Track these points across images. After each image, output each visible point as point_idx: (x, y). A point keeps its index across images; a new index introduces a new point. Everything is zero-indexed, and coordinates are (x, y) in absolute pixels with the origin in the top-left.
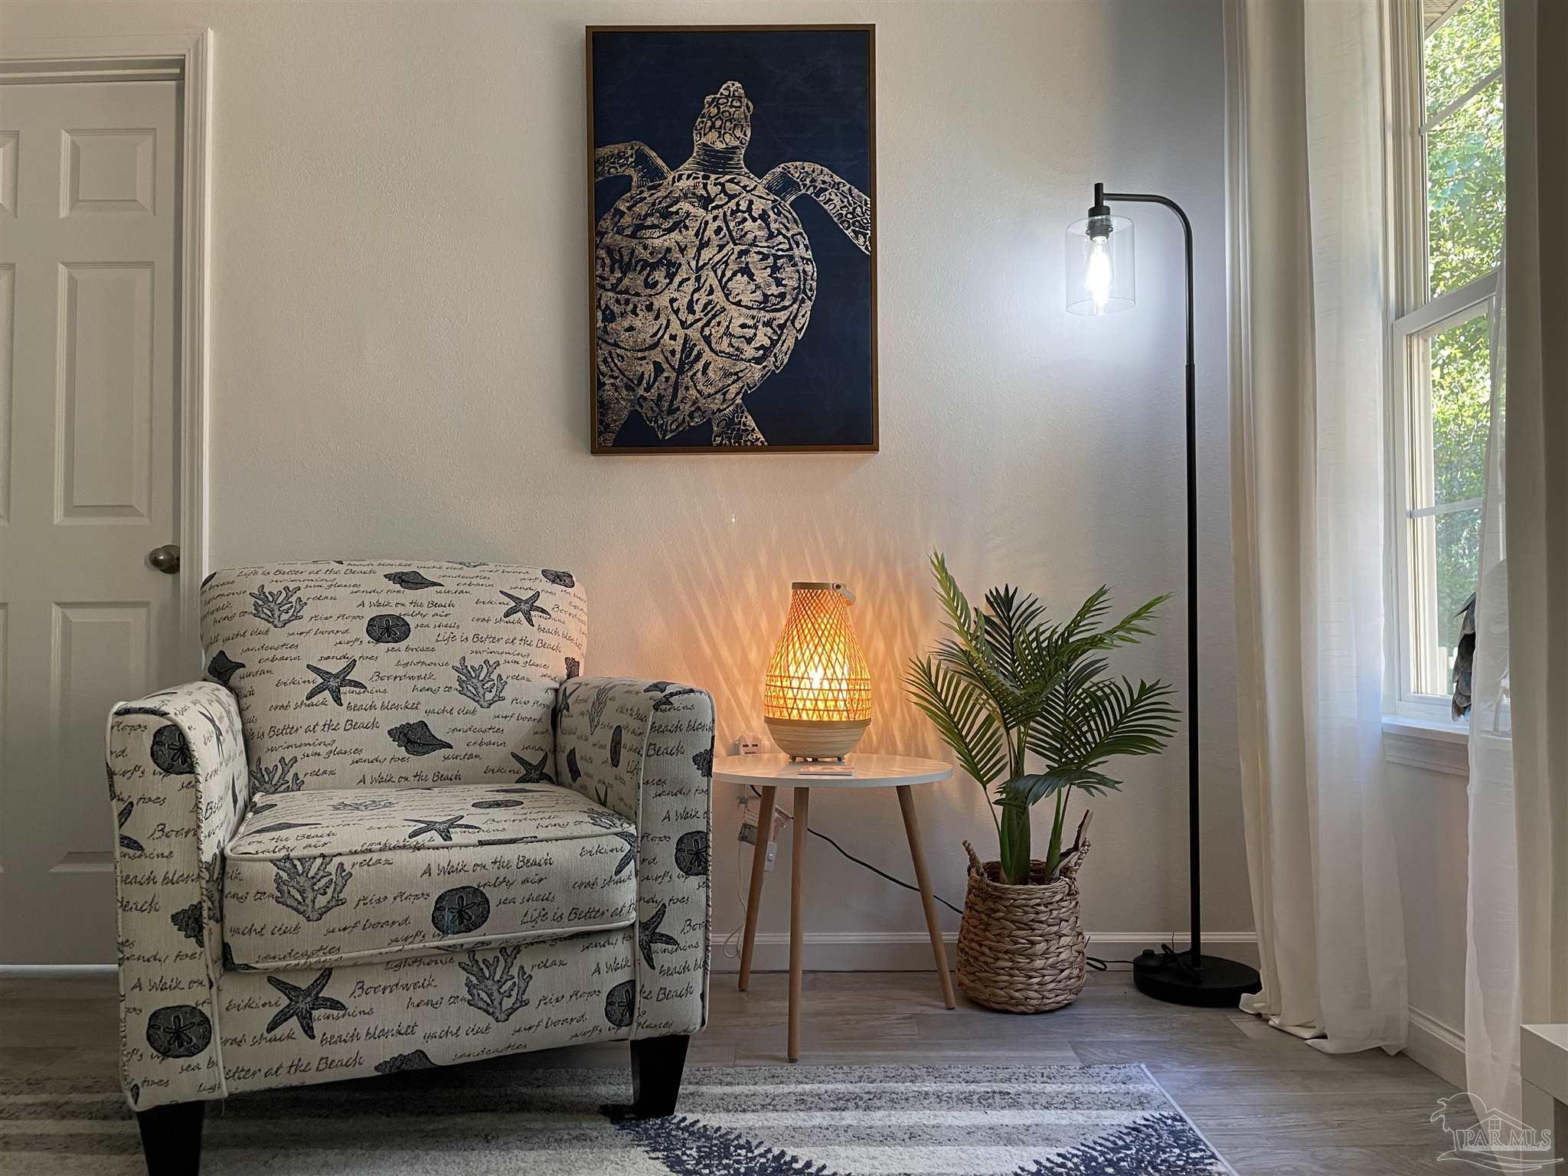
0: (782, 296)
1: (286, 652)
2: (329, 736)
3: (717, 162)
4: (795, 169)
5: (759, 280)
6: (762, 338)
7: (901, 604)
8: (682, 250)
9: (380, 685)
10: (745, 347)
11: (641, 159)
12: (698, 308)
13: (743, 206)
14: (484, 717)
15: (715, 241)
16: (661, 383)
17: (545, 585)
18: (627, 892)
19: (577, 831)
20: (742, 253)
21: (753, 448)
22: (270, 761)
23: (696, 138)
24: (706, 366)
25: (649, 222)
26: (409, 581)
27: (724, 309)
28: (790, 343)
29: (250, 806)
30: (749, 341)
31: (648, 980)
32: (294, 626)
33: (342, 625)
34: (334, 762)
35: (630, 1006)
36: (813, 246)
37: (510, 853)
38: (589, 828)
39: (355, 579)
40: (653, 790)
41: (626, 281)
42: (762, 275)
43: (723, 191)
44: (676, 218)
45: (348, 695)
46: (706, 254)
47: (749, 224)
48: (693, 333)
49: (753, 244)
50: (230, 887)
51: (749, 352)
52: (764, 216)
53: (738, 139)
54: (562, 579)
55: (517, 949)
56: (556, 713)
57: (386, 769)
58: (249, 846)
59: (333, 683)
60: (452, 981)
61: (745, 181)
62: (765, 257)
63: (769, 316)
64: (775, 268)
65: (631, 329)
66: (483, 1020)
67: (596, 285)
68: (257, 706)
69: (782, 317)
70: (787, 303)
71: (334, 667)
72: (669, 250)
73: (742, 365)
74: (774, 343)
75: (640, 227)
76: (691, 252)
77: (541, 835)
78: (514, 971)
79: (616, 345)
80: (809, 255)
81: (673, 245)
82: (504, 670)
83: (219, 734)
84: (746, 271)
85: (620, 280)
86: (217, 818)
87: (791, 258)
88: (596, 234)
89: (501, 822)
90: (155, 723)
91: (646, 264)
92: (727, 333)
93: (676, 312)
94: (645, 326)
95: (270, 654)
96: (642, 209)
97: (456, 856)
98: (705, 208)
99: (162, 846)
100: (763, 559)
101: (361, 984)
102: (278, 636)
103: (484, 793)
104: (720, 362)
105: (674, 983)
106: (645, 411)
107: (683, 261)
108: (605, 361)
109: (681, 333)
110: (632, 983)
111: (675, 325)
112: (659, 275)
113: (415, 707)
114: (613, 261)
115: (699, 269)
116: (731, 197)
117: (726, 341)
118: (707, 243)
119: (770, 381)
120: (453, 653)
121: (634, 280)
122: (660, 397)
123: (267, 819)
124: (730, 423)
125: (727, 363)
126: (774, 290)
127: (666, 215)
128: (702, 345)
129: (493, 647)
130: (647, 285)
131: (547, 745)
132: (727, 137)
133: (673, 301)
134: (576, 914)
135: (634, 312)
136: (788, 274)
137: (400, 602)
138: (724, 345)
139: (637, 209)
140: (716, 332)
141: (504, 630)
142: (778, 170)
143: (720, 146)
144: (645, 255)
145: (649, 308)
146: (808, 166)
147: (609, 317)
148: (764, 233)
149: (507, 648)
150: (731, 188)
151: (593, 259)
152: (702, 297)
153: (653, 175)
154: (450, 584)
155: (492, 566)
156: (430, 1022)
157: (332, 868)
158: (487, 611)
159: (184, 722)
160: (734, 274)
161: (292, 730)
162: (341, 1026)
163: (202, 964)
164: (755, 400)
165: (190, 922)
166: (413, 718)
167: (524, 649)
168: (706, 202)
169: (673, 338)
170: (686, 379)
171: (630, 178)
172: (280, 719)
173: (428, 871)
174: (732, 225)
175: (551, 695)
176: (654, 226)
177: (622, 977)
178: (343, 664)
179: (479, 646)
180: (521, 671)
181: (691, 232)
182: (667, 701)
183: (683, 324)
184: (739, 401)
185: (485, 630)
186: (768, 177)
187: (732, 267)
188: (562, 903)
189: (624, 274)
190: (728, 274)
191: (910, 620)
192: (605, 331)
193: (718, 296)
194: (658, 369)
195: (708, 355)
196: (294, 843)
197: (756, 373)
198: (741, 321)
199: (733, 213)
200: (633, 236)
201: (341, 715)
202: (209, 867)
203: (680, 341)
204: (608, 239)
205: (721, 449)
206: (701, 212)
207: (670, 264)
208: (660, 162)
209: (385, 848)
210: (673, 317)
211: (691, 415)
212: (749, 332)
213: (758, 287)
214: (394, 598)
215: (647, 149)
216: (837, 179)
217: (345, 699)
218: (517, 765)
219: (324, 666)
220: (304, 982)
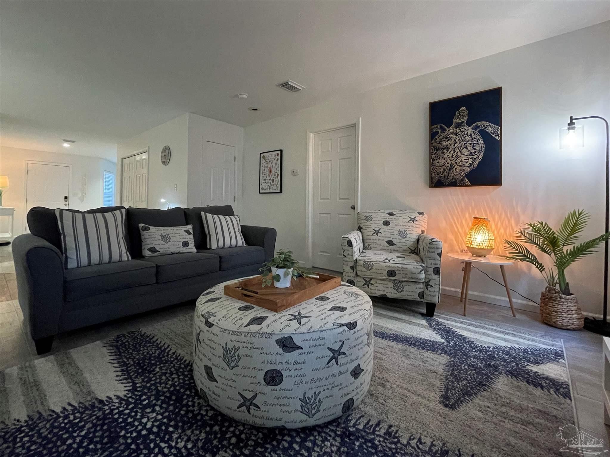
0: (475, 152)
1: (369, 226)
2: (375, 241)
3: (459, 125)
4: (479, 124)
5: (469, 149)
6: (470, 162)
7: (509, 221)
8: (450, 145)
9: (384, 233)
10: (466, 164)
11: (441, 128)
12: (454, 157)
13: (465, 133)
14: (403, 240)
15: (458, 142)
16: (445, 173)
17: (418, 215)
18: (423, 276)
19: (412, 264)
20: (465, 144)
21: (467, 186)
22: (366, 244)
23: (454, 121)
24: (456, 168)
25: (443, 140)
26: (391, 214)
27: (460, 156)
28: (477, 162)
29: (362, 252)
30: (467, 162)
31: (427, 292)
32: (371, 222)
33: (378, 222)
34: (376, 246)
35: (423, 296)
36: (484, 140)
37: (400, 266)
38: (415, 264)
39: (381, 214)
40: (428, 259)
41: (437, 153)
42: (470, 148)
43: (461, 131)
44: (449, 138)
45: (379, 234)
46: (456, 145)
47: (467, 137)
48: (453, 162)
49: (468, 141)
50: (357, 264)
51: (467, 165)
52: (471, 135)
53: (464, 119)
54: (421, 214)
55: (402, 282)
56: (418, 240)
57: (385, 248)
58: (360, 258)
59: (377, 232)
60: (390, 285)
61: (466, 128)
62: (471, 144)
63: (472, 157)
64: (473, 146)
65: (438, 162)
66: (396, 292)
67: (431, 154)
68: (365, 235)
69: (475, 156)
70: (476, 153)
71: (377, 229)
72: (447, 145)
73: (465, 168)
74: (473, 163)
75: (440, 142)
76: (453, 145)
77: (406, 263)
78: (401, 285)
79: (435, 166)
80: (483, 142)
81: (448, 144)
82: (408, 232)
83: (356, 241)
84: (466, 148)
85: (436, 153)
86: (356, 254)
87: (478, 143)
88: (431, 144)
89: (400, 260)
90: (348, 239)
91: (442, 148)
92: (461, 161)
93: (449, 158)
94: (442, 161)
95: (366, 226)
96: (441, 138)
97: (391, 265)
98: (456, 135)
99: (349, 257)
100: (470, 210)
101: (376, 282)
102: (368, 223)
103: (399, 254)
104: (459, 168)
105: (432, 294)
106: (441, 179)
107: (451, 147)
108: (433, 169)
109: (450, 162)
110: (424, 292)
111: (449, 160)
112: (445, 151)
113: (390, 237)
114: (435, 149)
115: (454, 148)
116: (462, 132)
117: (461, 163)
118: (456, 143)
119: (472, 171)
120: (398, 228)
121: (440, 152)
122: (445, 176)
123: (364, 254)
124: (462, 180)
125: (461, 168)
126: (473, 151)
127: (447, 138)
128: (455, 164)
129: (406, 227)
130: (442, 153)
131: (416, 246)
132: (462, 120)
133: (448, 156)
134: (412, 278)
135: (439, 159)
136: (477, 148)
137: (389, 218)
138: (460, 164)
139: (440, 138)
140: (458, 161)
141: (408, 224)
142: (474, 124)
143: (460, 122)
144: (441, 146)
145: (443, 158)
146: (483, 122)
147: (434, 160)
148: (471, 139)
149: (409, 228)
150: (462, 130)
151: (430, 149)
152: (455, 154)
153: (444, 130)
154: (398, 215)
155: (407, 211)
156: (387, 290)
157: (371, 263)
158: (405, 220)
159: (351, 239)
160: (463, 148)
161: (370, 239)
162: (373, 288)
163: (353, 275)
164: (468, 176)
165: (352, 268)
166: (390, 239)
167: (412, 228)
168: (456, 134)
169: (448, 163)
170: (451, 172)
171: (439, 131)
172: (368, 238)
173: (386, 266)
174: (463, 138)
175: (418, 237)
176: (444, 141)
177: (422, 290)
178: (378, 229)
179: (403, 227)
180: (411, 232)
181: (453, 141)
182: (432, 243)
183: (450, 160)
184: (464, 176)
185: (404, 224)
186: (472, 126)
187: (463, 147)
188: (409, 276)
189: (437, 151)
190: (462, 149)
191: (512, 226)
192: (433, 163)
193: (459, 154)
194: (444, 170)
195: (456, 166)
196: (366, 259)
197: (469, 169)
198: (465, 158)
199: (463, 135)
200: (439, 143)
201: (377, 238)
202: (355, 261)
203: (450, 164)
204: (433, 145)
205: (459, 186)
206: (455, 136)
207: (448, 148)
208: (445, 127)
209: (379, 262)
210: (448, 159)
211: (452, 179)
212: (467, 161)
213: (469, 151)
214: (388, 217)
215: (442, 125)
216: (490, 124)
217: (379, 235)
218: (409, 250)
219: (375, 229)
220: (368, 280)
